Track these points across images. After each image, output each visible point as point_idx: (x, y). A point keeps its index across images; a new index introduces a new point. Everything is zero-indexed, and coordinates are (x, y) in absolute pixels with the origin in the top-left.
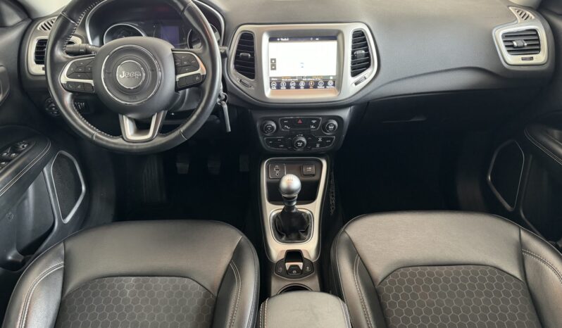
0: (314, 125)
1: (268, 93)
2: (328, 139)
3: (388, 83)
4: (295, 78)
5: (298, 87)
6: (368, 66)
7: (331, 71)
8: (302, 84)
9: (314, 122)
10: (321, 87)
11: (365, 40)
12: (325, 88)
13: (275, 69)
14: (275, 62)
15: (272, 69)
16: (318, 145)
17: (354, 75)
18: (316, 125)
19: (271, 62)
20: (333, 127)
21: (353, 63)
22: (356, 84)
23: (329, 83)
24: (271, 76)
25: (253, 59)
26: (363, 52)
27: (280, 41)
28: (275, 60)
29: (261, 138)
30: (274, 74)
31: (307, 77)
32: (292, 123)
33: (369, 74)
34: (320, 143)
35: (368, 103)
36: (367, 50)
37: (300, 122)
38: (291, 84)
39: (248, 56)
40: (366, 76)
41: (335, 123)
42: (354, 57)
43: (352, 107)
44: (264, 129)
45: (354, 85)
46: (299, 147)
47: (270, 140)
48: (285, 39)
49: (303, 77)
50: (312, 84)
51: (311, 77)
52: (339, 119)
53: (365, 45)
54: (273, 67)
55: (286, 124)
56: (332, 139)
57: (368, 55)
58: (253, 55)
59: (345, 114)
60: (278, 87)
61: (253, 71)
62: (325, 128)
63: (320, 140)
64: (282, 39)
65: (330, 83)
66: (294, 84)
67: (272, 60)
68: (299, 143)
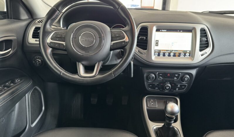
0: (176, 77)
1: (154, 58)
2: (183, 86)
3: (218, 56)
4: (168, 51)
5: (169, 55)
6: (207, 47)
7: (188, 48)
8: (172, 54)
9: (176, 75)
10: (182, 56)
11: (206, 33)
12: (185, 57)
13: (158, 46)
14: (158, 42)
15: (156, 46)
16: (177, 89)
17: (201, 50)
18: (178, 77)
19: (156, 42)
20: (187, 79)
21: (200, 44)
22: (202, 55)
23: (187, 54)
24: (155, 49)
25: (146, 40)
26: (206, 39)
27: (162, 31)
28: (158, 41)
29: (146, 83)
30: (157, 48)
31: (175, 51)
32: (165, 75)
33: (208, 50)
34: (178, 88)
35: (206, 66)
36: (207, 38)
37: (169, 75)
38: (166, 54)
39: (144, 38)
40: (207, 52)
41: (188, 76)
42: (201, 41)
43: (197, 68)
44: (148, 78)
45: (201, 56)
46: (167, 89)
47: (150, 84)
48: (164, 31)
49: (172, 50)
50: (177, 54)
51: (177, 51)
52: (190, 75)
53: (206, 36)
54: (157, 44)
55: (161, 76)
56: (185, 86)
57: (207, 41)
58: (147, 38)
59: (194, 72)
60: (159, 55)
61: (146, 46)
62: (182, 79)
63: (179, 86)
64: (163, 30)
65: (188, 54)
66: (168, 54)
67: (156, 41)
68: (167, 87)
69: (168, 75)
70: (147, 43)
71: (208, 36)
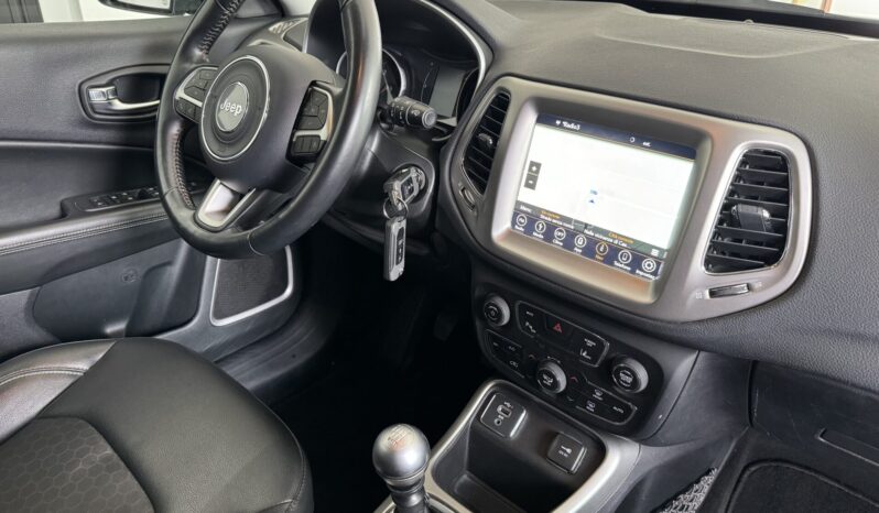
0: (590, 351)
1: (501, 226)
2: (620, 405)
4: (568, 220)
5: (569, 244)
6: (770, 259)
7: (658, 233)
8: (580, 242)
9: (590, 343)
10: (621, 265)
12: (633, 272)
13: (532, 187)
14: (537, 172)
15: (527, 185)
16: (591, 406)
18: (593, 354)
19: (530, 170)
20: (630, 380)
22: (715, 293)
23: (645, 264)
24: (520, 199)
25: (492, 151)
26: (767, 214)
27: (561, 126)
28: (538, 166)
30: (528, 196)
31: (596, 230)
34: (596, 401)
35: (755, 363)
37: (558, 328)
38: (556, 233)
39: (487, 142)
41: (642, 373)
43: (702, 354)
45: (706, 293)
46: (546, 386)
47: (495, 339)
48: (572, 126)
49: (586, 226)
50: (604, 249)
51: (605, 233)
54: (531, 182)
55: (529, 319)
56: (628, 410)
60: (529, 228)
61: (486, 176)
63: (598, 395)
64: (565, 124)
65: (649, 265)
66: (564, 235)
67: (532, 164)
68: (545, 377)
69: (555, 328)
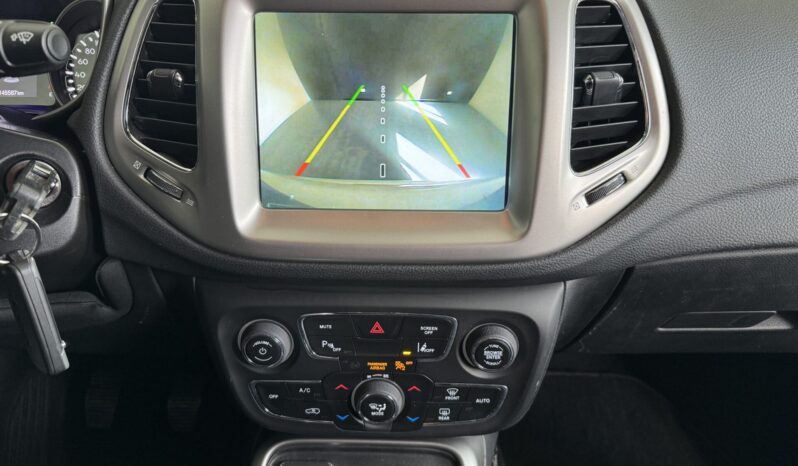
0: (430, 340)
1: (246, 215)
2: (483, 393)
3: (714, 200)
6: (634, 132)
9: (429, 330)
11: (622, 36)
16: (444, 414)
17: (581, 163)
18: (438, 342)
20: (498, 355)
21: (578, 120)
22: (592, 197)
25: (190, 92)
26: (620, 79)
29: (234, 378)
32: (354, 333)
33: (641, 161)
34: (450, 404)
35: (630, 271)
36: (631, 74)
37: (377, 329)
39: (171, 80)
40: (627, 169)
41: (509, 338)
42: (581, 97)
43: (569, 283)
44: (245, 348)
45: (583, 201)
46: (377, 419)
47: (270, 389)
52: (526, 328)
53: (625, 58)
55: (326, 335)
56: (495, 395)
57: (634, 92)
58: (190, 75)
59: (547, 308)
61: (192, 136)
62: (474, 347)
63: (452, 395)
68: (373, 406)
69: (373, 331)
70: (191, 115)
71: (638, 58)
